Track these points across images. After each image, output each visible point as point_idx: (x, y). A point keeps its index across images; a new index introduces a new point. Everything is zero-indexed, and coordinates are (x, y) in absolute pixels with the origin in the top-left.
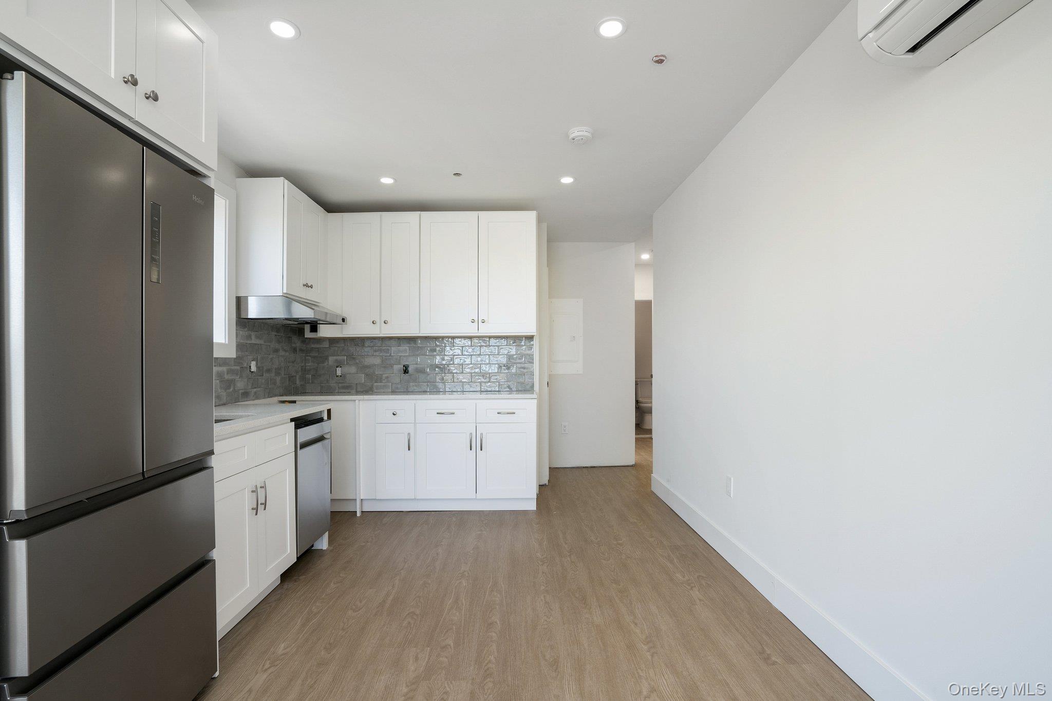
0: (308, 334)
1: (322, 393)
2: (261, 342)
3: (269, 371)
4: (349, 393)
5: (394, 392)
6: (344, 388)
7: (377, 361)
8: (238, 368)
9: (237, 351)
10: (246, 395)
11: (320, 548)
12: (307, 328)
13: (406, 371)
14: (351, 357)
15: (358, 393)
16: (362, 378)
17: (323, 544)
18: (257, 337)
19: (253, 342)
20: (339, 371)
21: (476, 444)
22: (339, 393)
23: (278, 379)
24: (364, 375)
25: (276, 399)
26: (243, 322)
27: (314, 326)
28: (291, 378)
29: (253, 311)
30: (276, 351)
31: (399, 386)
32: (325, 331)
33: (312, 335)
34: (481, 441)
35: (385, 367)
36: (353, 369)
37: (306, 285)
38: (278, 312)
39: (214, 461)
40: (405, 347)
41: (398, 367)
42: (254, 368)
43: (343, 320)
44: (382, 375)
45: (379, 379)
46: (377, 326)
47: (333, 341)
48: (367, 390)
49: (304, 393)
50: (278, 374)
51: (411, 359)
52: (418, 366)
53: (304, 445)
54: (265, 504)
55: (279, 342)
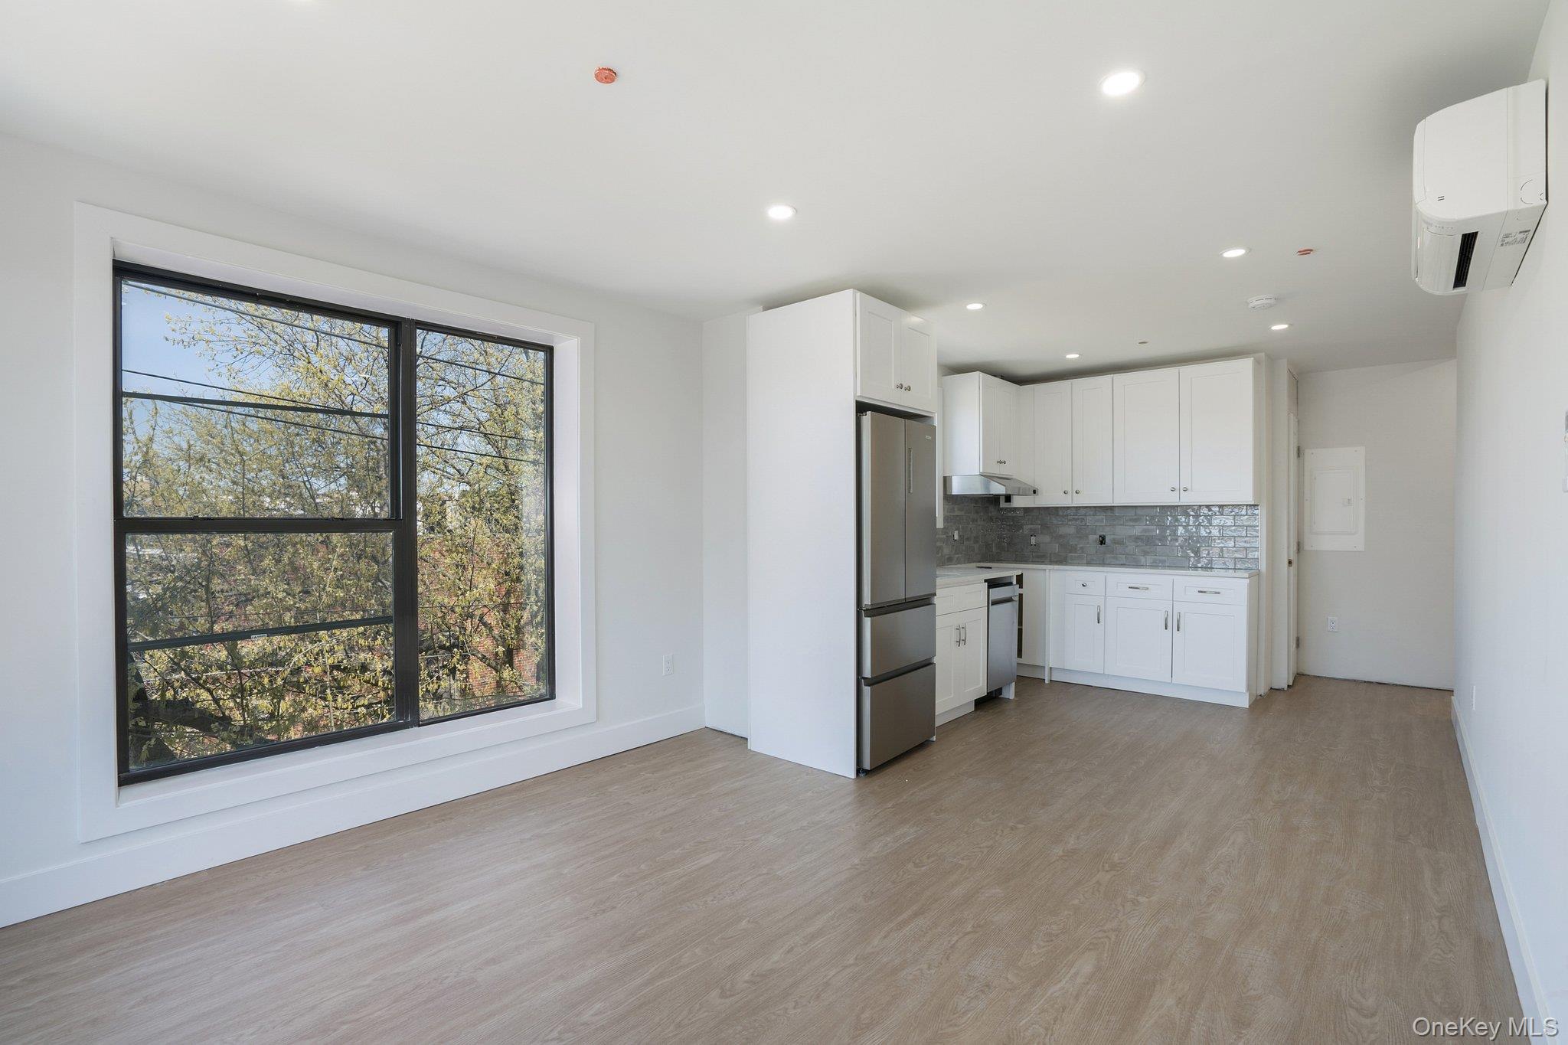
0: (1003, 504)
1: (1016, 561)
2: (963, 513)
3: (968, 539)
4: (1043, 563)
5: (1089, 564)
6: (1038, 557)
7: (1071, 530)
8: (945, 536)
9: (944, 523)
10: (950, 560)
11: (1007, 697)
12: (1002, 500)
13: (1102, 541)
14: (1045, 527)
15: (1051, 562)
16: (1056, 548)
17: (1010, 693)
18: (960, 510)
19: (956, 514)
20: (1033, 540)
21: (1173, 624)
22: (1033, 562)
23: (976, 546)
24: (1057, 545)
25: (974, 565)
26: (949, 498)
27: (1008, 498)
28: (988, 546)
29: (956, 489)
30: (974, 520)
31: (1095, 558)
32: (1018, 502)
33: (1007, 505)
34: (1178, 621)
35: (1080, 537)
36: (1047, 539)
37: (1000, 462)
38: (977, 489)
39: (936, 600)
40: (1101, 516)
41: (1094, 538)
42: (956, 537)
43: (1034, 492)
44: (1076, 545)
45: (1073, 549)
46: (1069, 496)
47: (1027, 510)
48: (1061, 560)
49: (1000, 561)
50: (976, 542)
51: (1108, 529)
52: (1116, 537)
53: (995, 603)
54: (965, 640)
55: (977, 512)
